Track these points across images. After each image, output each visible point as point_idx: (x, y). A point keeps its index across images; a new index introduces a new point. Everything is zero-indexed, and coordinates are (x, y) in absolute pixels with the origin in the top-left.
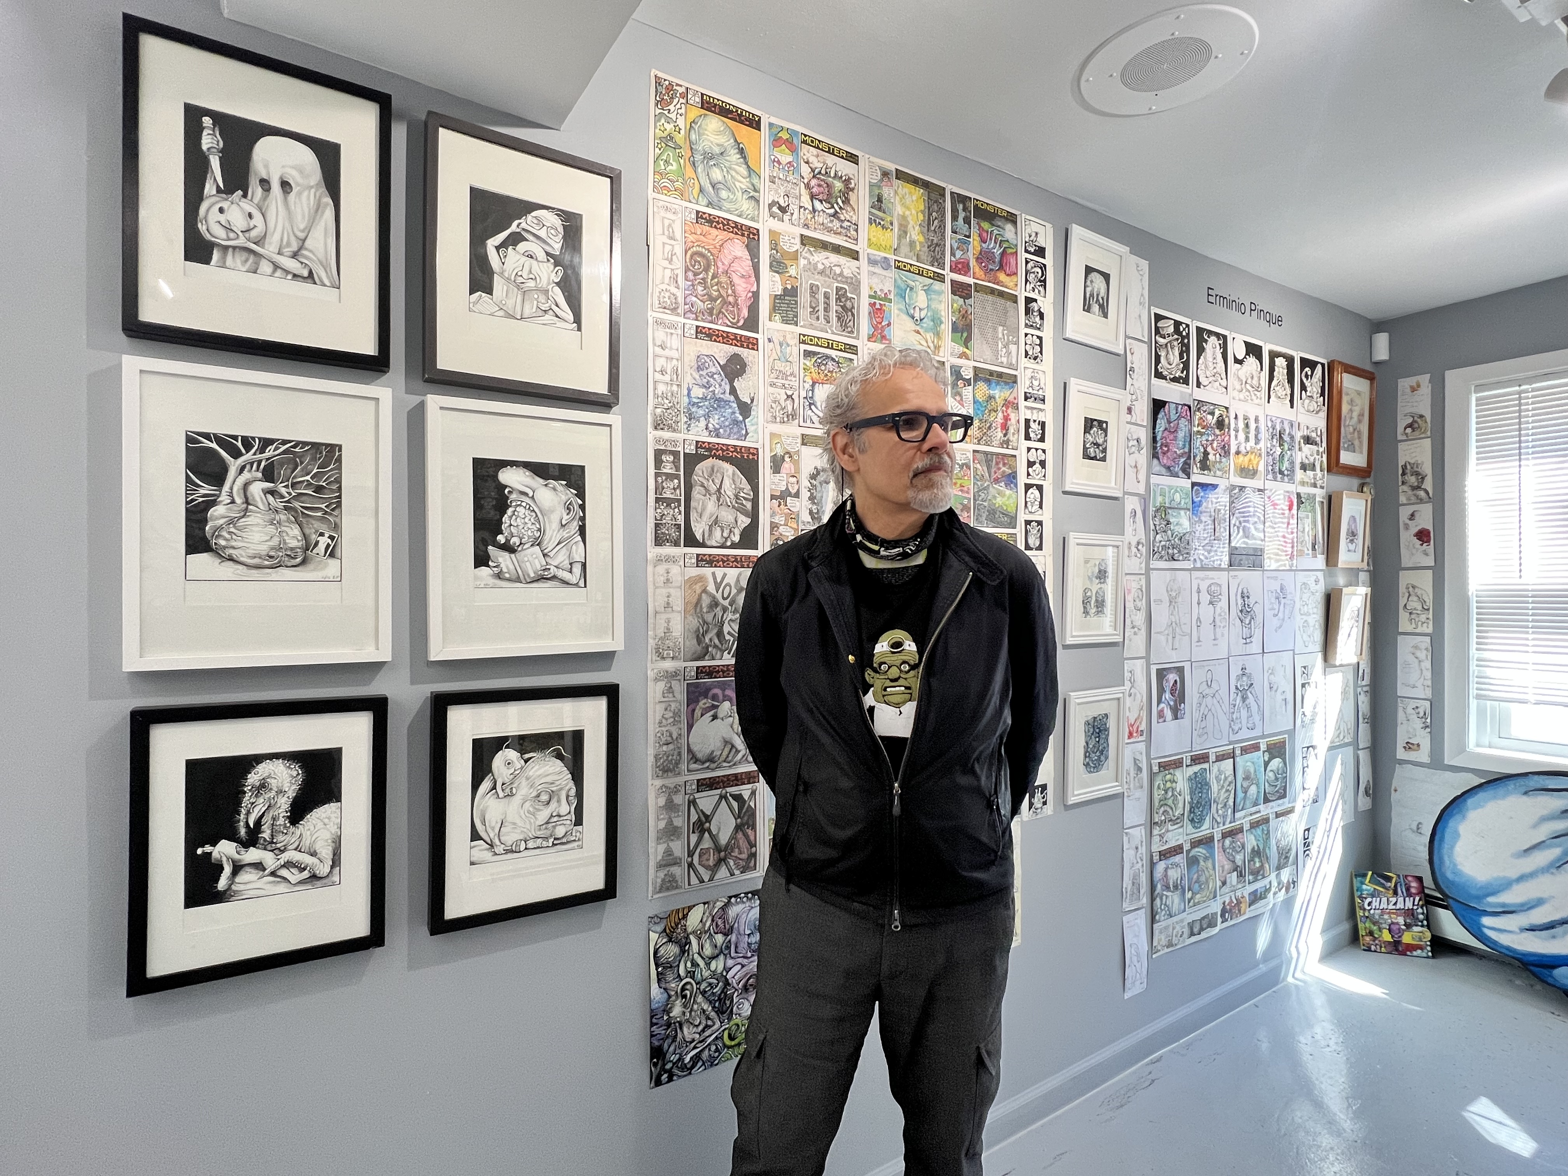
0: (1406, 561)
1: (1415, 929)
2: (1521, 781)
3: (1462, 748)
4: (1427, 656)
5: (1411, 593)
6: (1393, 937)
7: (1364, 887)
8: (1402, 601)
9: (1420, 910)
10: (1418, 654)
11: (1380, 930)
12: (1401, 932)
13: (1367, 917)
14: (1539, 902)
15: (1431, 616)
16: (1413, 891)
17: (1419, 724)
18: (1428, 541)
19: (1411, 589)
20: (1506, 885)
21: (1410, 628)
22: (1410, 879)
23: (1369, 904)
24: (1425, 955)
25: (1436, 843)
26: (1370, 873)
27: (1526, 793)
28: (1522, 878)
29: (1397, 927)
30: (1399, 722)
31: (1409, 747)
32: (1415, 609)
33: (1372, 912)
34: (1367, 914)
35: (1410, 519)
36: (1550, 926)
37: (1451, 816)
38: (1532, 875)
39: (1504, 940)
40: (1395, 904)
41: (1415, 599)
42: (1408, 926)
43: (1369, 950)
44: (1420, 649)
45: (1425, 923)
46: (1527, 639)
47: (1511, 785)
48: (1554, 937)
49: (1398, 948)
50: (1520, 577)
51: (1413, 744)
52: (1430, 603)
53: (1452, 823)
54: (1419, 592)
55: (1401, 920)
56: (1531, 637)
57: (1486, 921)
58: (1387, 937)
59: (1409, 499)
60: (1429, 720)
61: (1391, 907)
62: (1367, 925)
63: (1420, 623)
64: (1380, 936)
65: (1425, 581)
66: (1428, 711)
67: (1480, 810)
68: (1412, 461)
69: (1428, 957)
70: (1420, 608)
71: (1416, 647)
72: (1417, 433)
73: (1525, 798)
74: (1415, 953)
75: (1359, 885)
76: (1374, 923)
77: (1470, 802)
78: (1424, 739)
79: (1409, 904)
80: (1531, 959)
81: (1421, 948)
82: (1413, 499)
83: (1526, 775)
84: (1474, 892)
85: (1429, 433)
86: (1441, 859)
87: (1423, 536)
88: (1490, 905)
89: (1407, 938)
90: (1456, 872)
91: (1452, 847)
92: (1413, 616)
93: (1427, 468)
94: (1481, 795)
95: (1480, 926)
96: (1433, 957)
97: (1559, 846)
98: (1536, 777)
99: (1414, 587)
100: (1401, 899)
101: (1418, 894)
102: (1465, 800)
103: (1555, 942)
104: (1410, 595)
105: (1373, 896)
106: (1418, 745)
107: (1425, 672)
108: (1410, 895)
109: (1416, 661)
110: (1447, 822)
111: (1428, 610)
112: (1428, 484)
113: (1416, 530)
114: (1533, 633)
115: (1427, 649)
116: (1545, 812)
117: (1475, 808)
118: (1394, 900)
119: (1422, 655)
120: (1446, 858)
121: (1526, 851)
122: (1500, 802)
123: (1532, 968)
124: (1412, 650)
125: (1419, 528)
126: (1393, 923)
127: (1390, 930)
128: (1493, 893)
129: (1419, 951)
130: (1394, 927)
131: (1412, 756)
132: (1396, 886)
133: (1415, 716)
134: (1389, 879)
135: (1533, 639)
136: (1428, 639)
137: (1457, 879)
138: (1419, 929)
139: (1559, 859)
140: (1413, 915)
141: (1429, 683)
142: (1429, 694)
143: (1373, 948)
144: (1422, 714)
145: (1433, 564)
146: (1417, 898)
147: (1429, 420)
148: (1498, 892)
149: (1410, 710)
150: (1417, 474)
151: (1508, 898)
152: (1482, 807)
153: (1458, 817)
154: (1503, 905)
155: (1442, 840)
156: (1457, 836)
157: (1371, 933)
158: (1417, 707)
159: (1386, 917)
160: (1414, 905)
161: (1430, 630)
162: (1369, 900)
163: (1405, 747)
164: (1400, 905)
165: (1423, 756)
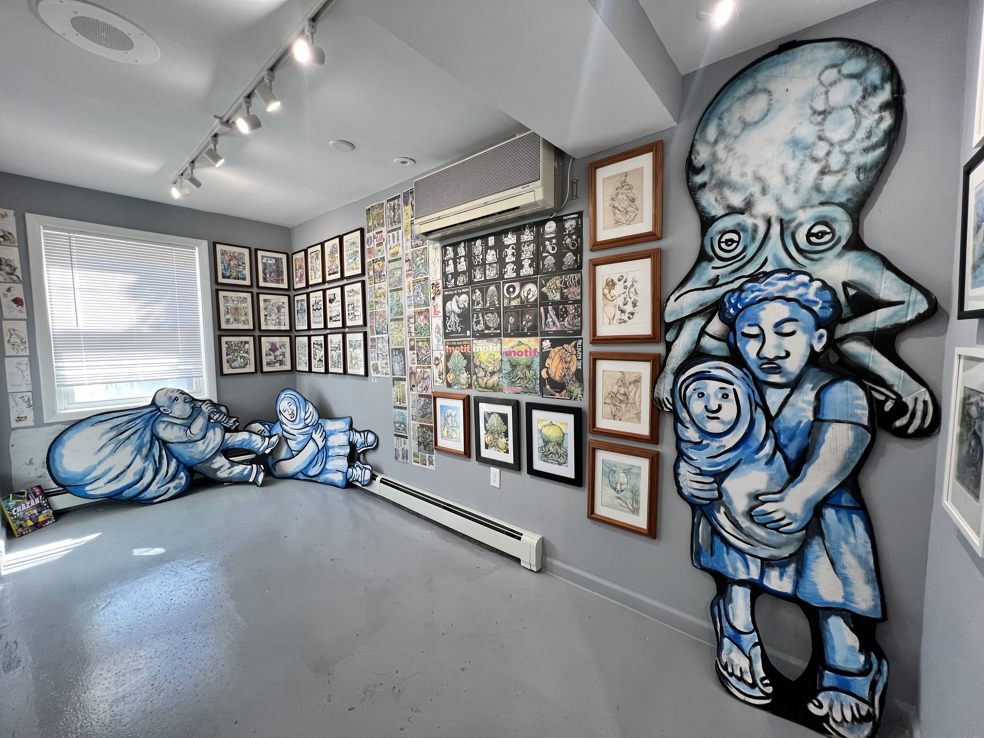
0: (6, 315)
1: (44, 512)
2: (89, 421)
3: (54, 413)
4: (27, 368)
5: (12, 333)
6: (33, 522)
7: (10, 504)
8: (6, 339)
9: (44, 502)
10: (21, 367)
11: (26, 522)
12: (37, 517)
13: (16, 519)
14: (110, 469)
15: (27, 346)
16: (38, 494)
17: (25, 405)
18: (22, 305)
19: (12, 331)
20: (94, 468)
21: (13, 353)
22: (34, 488)
23: (16, 511)
24: (52, 522)
25: (51, 463)
26: (11, 495)
27: (92, 425)
28: (100, 463)
29: (34, 516)
30: (11, 406)
31: (19, 419)
32: (16, 342)
33: (18, 515)
34: (15, 517)
35: (7, 291)
36: (117, 477)
37: (56, 447)
38: (104, 459)
39: (98, 492)
40: (30, 505)
41: (16, 337)
42: (40, 513)
43: (22, 535)
44: (22, 364)
45: (48, 507)
46: (82, 355)
47: (84, 424)
48: (120, 480)
49: (38, 526)
50: (78, 326)
51: (22, 417)
52: (26, 339)
53: (57, 451)
54: (18, 333)
55: (35, 511)
56: (84, 354)
57: (88, 488)
58: (30, 523)
59: (5, 279)
60: (31, 402)
61: (28, 507)
62: (17, 523)
63: (20, 350)
64: (27, 525)
65: (22, 328)
66: (31, 397)
67: (72, 440)
68: (6, 258)
69: (54, 522)
70: (19, 341)
71: (19, 364)
72: (8, 242)
73: (92, 428)
74: (47, 524)
75: (6, 504)
76: (21, 520)
77: (65, 437)
78: (30, 414)
79: (37, 501)
80: (112, 494)
81: (49, 520)
82: (9, 280)
83: (90, 418)
84: (78, 478)
85: (16, 244)
86: (57, 471)
87: (17, 301)
88: (88, 480)
89: (41, 519)
90: (66, 473)
91: (61, 462)
92: (14, 346)
93: (17, 263)
94: (70, 433)
95: (85, 492)
96: (56, 521)
97: (113, 443)
98: (95, 417)
99: (14, 330)
100: (32, 501)
101: (40, 495)
102: (62, 438)
103: (121, 482)
104: (11, 335)
105: (16, 506)
106: (26, 417)
107: (26, 376)
108: (36, 496)
109: (20, 371)
110: (55, 451)
111: (25, 343)
112: (18, 272)
113: (13, 298)
114: (85, 352)
115: (27, 364)
116: (104, 431)
117: (69, 440)
118: (29, 503)
119: (23, 367)
120: (59, 469)
121: (99, 450)
122: (80, 433)
123: (114, 497)
124: (17, 365)
125: (15, 297)
126: (31, 515)
127: (31, 519)
128: (88, 475)
129: (49, 522)
130: (32, 517)
131: (22, 424)
132: (28, 495)
133: (22, 402)
134: (23, 493)
135: (85, 355)
136: (27, 359)
137: (68, 476)
138: (46, 511)
139: (114, 449)
140: (41, 506)
141: (30, 382)
142: (30, 388)
143: (24, 533)
144: (26, 399)
145: (26, 318)
146: (41, 497)
147: (15, 236)
148: (91, 472)
149: (17, 399)
150: (10, 266)
151: (95, 474)
152: (72, 438)
153: (60, 447)
154: (95, 477)
155: (54, 460)
156: (62, 456)
157: (21, 526)
158: (23, 397)
159: (27, 513)
160: (40, 501)
161: (27, 353)
162: (15, 509)
163: (16, 421)
164: (33, 504)
165: (30, 422)
